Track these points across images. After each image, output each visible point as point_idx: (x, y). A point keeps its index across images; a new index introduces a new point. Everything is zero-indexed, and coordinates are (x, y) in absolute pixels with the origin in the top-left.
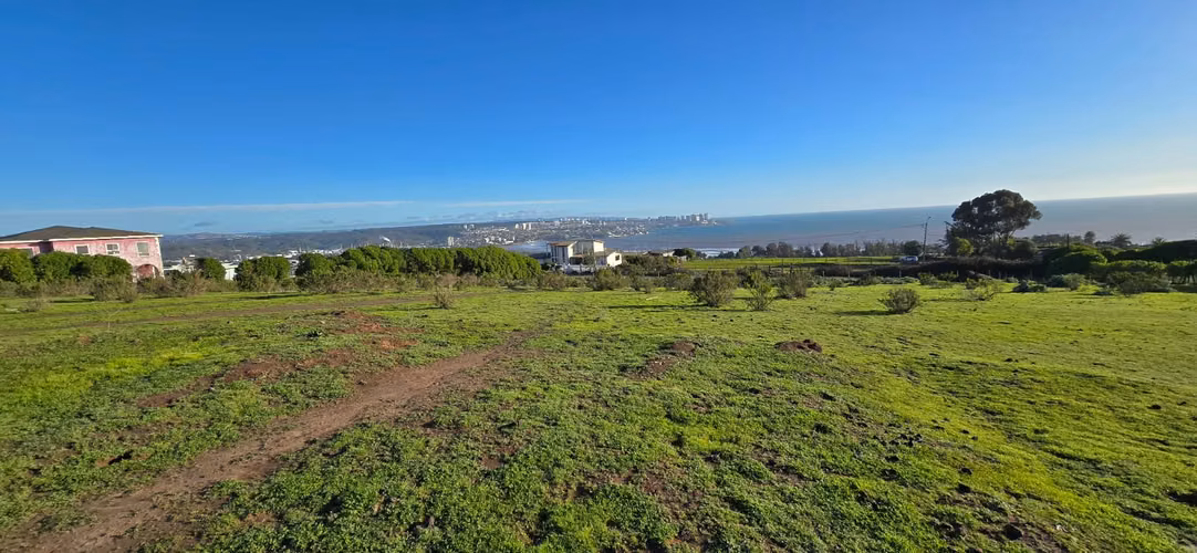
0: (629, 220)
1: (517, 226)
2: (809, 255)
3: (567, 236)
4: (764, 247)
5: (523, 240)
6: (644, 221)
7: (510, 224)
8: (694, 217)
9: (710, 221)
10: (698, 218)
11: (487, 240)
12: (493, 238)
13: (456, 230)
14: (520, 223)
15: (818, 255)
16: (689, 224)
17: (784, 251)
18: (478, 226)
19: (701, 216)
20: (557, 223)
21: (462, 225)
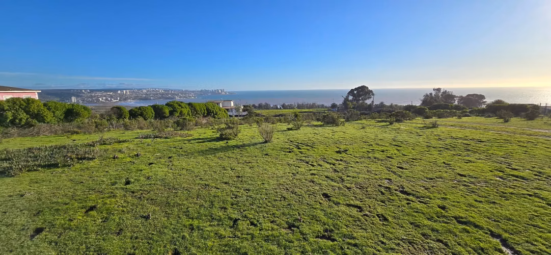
0: (186, 91)
1: (119, 92)
2: (277, 108)
3: (152, 98)
4: (257, 105)
5: (125, 99)
6: (193, 92)
7: (115, 91)
8: (218, 90)
9: (226, 93)
10: (220, 91)
11: (101, 99)
12: (104, 98)
13: (78, 93)
14: (122, 90)
15: (280, 108)
16: (215, 93)
17: (267, 107)
18: (92, 91)
19: (221, 90)
20: (145, 91)
21: (81, 90)
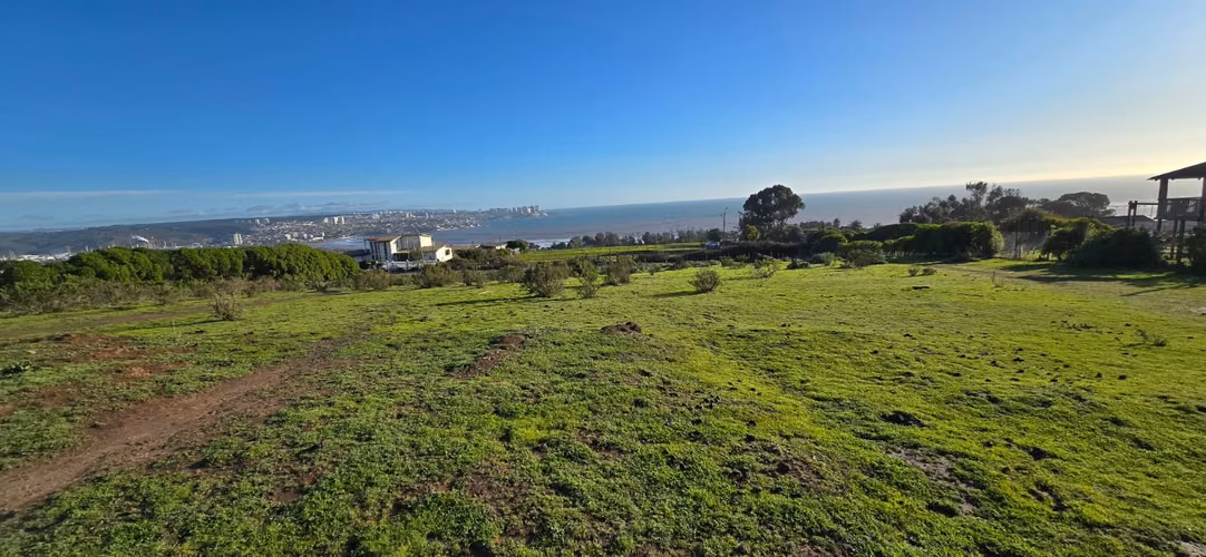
0: (459, 213)
1: (326, 220)
2: (632, 243)
3: (389, 231)
4: (593, 236)
5: (336, 236)
6: (474, 214)
7: (317, 218)
8: (525, 209)
9: (541, 213)
10: (529, 210)
11: (288, 236)
12: (296, 234)
13: (245, 226)
14: (331, 216)
15: (640, 244)
16: (519, 215)
17: (610, 240)
18: (274, 220)
19: (532, 207)
20: (376, 217)
21: (253, 220)
